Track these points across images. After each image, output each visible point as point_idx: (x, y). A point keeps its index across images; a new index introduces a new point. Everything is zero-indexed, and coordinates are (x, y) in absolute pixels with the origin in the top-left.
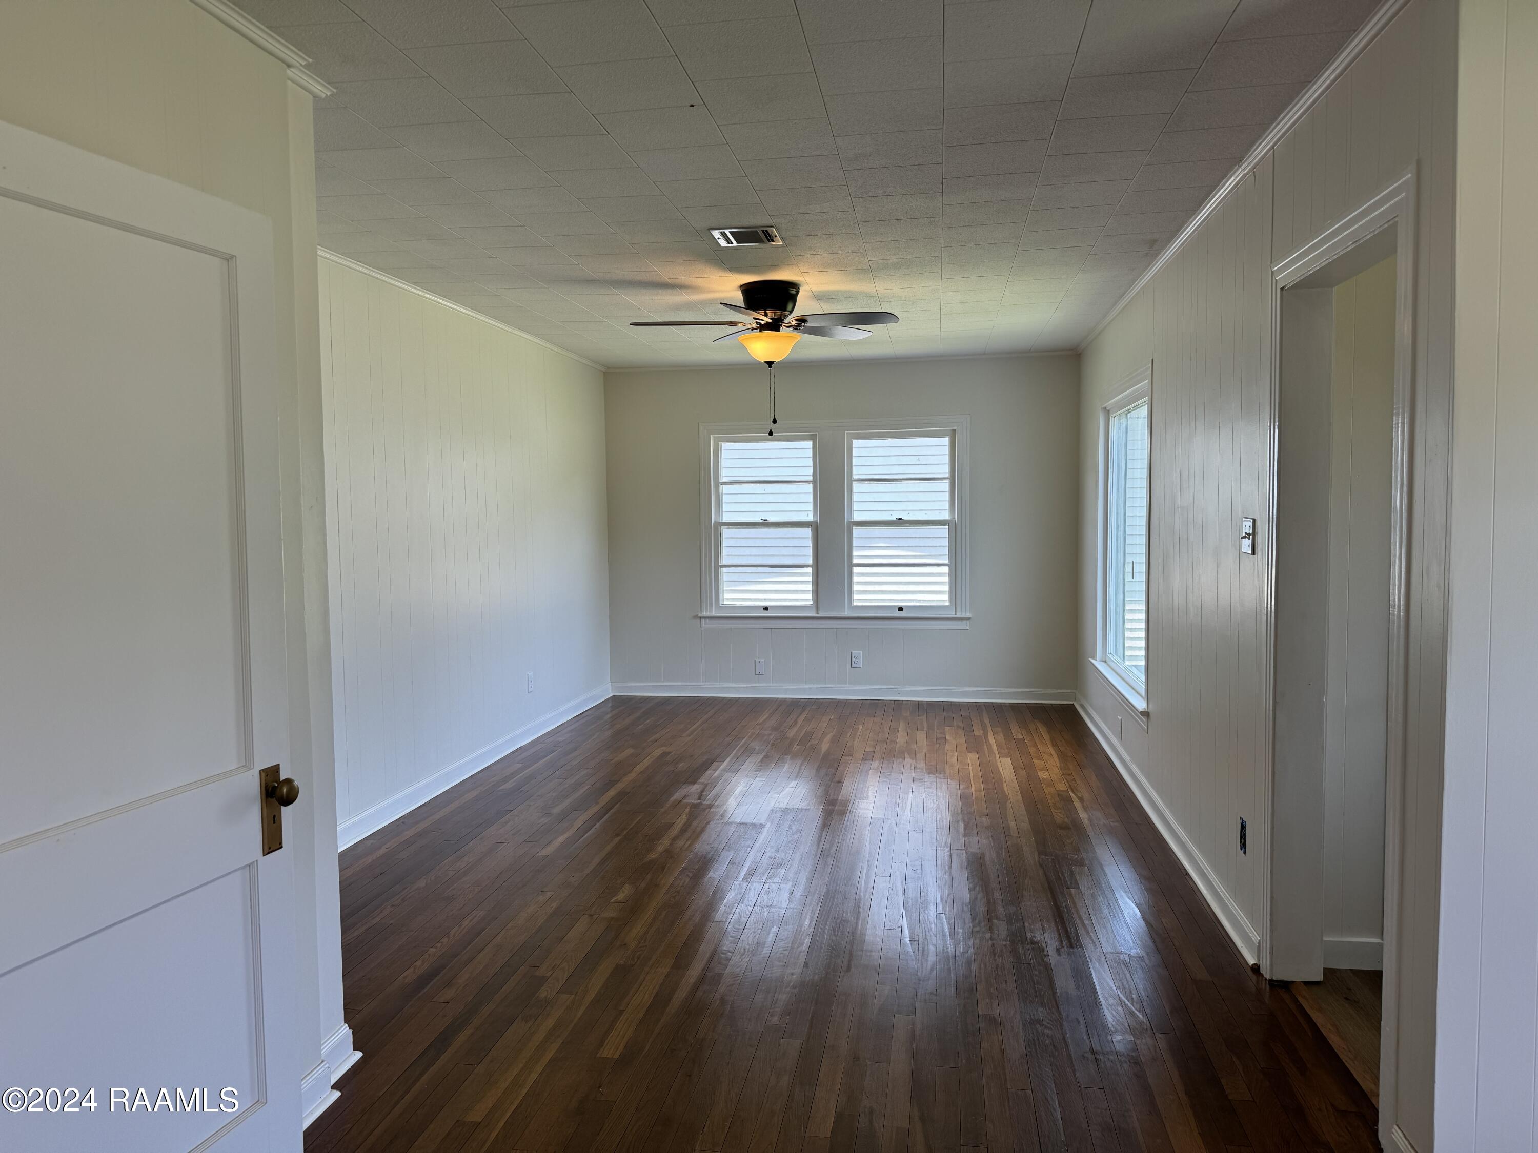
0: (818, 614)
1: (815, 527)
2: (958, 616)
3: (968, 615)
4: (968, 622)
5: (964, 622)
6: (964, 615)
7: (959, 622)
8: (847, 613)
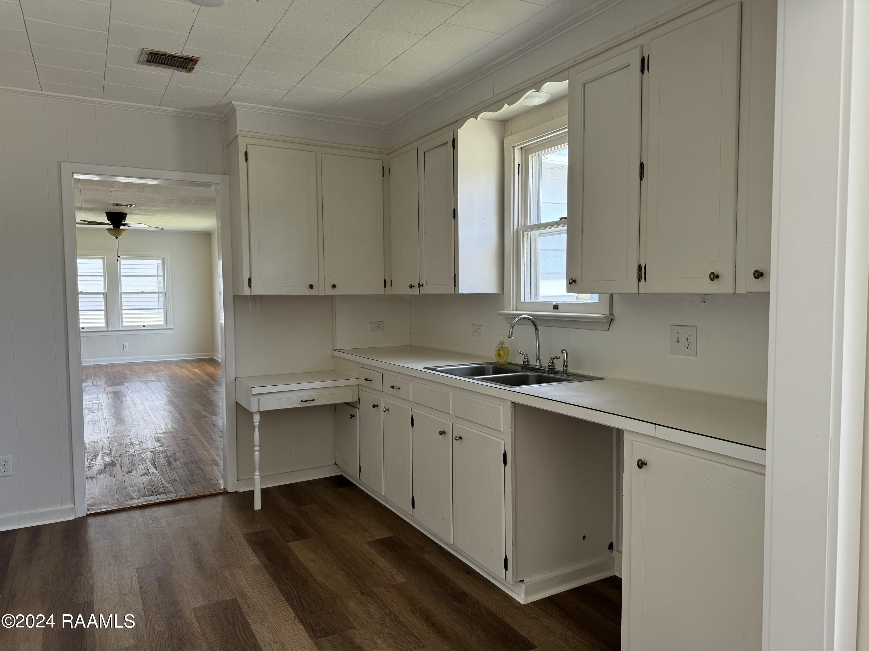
0: (107, 329)
1: (106, 295)
2: (168, 328)
3: (172, 328)
4: (172, 330)
5: (171, 330)
6: (170, 328)
7: (169, 330)
8: (121, 329)
